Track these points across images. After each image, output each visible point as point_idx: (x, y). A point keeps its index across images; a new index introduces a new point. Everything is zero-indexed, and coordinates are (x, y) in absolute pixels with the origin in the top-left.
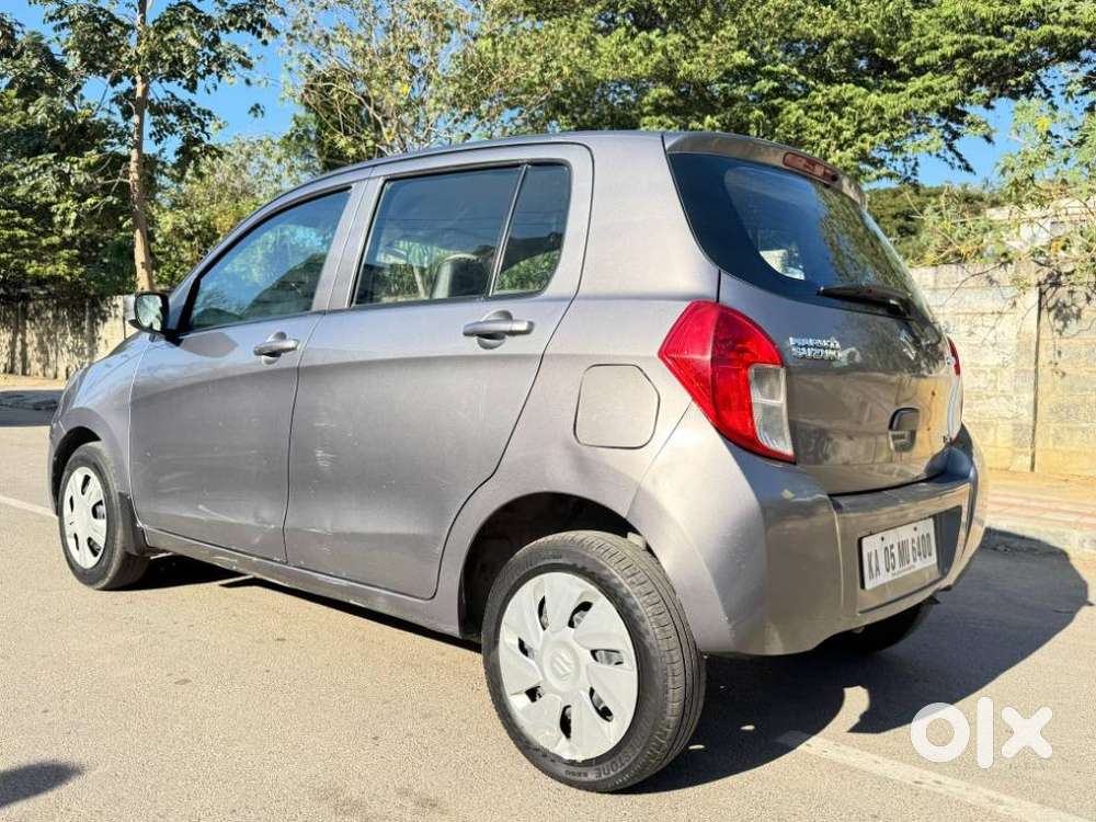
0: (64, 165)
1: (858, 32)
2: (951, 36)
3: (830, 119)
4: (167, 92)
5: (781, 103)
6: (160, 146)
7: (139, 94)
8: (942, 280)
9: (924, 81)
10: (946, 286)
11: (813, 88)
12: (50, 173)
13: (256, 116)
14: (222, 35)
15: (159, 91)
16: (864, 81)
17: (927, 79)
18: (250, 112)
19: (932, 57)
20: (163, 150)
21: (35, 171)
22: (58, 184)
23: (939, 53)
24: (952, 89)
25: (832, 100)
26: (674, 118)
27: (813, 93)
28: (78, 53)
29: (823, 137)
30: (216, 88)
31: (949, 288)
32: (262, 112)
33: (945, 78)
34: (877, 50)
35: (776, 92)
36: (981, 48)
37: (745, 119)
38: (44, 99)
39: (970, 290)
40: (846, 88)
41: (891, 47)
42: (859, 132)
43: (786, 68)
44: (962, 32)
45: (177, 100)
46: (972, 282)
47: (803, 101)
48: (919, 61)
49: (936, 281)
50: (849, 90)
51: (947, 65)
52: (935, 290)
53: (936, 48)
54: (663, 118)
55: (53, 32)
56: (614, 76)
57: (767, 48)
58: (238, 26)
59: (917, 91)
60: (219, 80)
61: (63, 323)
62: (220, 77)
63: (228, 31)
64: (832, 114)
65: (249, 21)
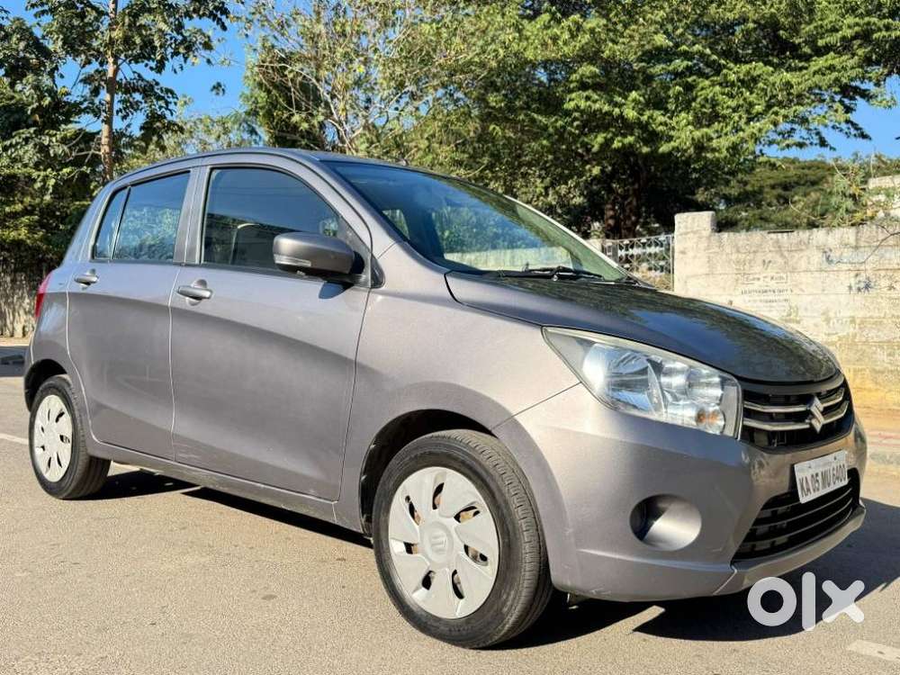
0: (43, 138)
1: (763, 17)
2: (850, 20)
3: (742, 95)
4: (134, 72)
5: (694, 81)
6: (127, 122)
7: (110, 74)
8: (863, 239)
9: (827, 60)
10: (867, 244)
11: (725, 67)
12: (31, 145)
13: (218, 94)
14: (186, 21)
15: (127, 72)
16: (770, 61)
17: (830, 59)
18: (212, 90)
19: (833, 39)
20: (129, 126)
21: (17, 143)
22: (38, 155)
23: (839, 35)
24: (852, 68)
25: (742, 77)
26: (599, 93)
27: (725, 71)
28: (61, 36)
29: (735, 110)
30: (182, 68)
31: (870, 246)
32: (223, 90)
33: (845, 57)
34: (781, 32)
35: (689, 71)
36: (880, 30)
37: (663, 95)
38: (30, 77)
39: (890, 248)
40: (756, 66)
41: (795, 30)
42: (769, 107)
43: (701, 48)
44: (861, 16)
45: (143, 80)
46: (891, 241)
47: (715, 78)
48: (821, 43)
49: (857, 240)
50: (759, 68)
51: (846, 46)
52: (856, 248)
53: (837, 31)
54: (589, 92)
55: (34, 18)
56: (543, 56)
57: (680, 31)
58: (201, 13)
59: (820, 69)
60: (185, 61)
61: (21, 287)
62: (186, 59)
63: (191, 18)
64: (744, 90)
65: (211, 8)
